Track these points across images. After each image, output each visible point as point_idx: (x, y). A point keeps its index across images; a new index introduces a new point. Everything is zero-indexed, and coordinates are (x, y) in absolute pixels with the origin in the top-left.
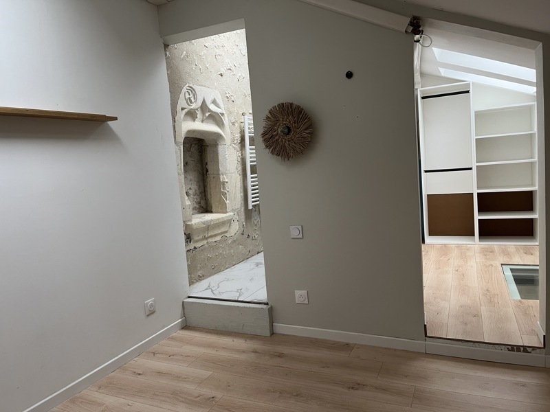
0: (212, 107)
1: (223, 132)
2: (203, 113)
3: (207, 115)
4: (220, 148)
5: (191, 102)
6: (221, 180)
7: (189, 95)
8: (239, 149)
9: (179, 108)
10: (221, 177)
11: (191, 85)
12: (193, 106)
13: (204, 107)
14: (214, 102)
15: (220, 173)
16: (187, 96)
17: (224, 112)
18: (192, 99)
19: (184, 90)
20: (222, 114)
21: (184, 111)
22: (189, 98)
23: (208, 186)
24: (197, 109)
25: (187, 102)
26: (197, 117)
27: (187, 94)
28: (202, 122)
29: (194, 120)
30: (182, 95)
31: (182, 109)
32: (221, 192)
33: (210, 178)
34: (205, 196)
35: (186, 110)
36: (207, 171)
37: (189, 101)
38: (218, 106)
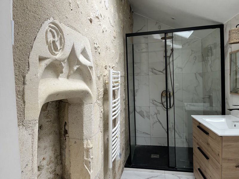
0: (82, 59)
1: (91, 88)
2: (70, 66)
3: (75, 68)
4: (86, 108)
5: (56, 49)
6: (85, 146)
7: (54, 37)
8: (101, 104)
9: (33, 57)
10: (85, 142)
11: (57, 22)
12: (59, 55)
13: (72, 58)
14: (84, 52)
15: (84, 138)
16: (51, 39)
17: (93, 66)
18: (58, 44)
19: (46, 26)
20: (91, 67)
21: (44, 64)
22: (54, 42)
23: (67, 150)
24: (63, 61)
25: (50, 48)
26: (62, 72)
27: (50, 35)
28: (68, 77)
29: (58, 76)
30: (41, 36)
31: (41, 59)
32: (84, 160)
33: (70, 142)
34: (61, 160)
35: (47, 62)
36: (66, 132)
37: (53, 47)
38: (87, 57)
